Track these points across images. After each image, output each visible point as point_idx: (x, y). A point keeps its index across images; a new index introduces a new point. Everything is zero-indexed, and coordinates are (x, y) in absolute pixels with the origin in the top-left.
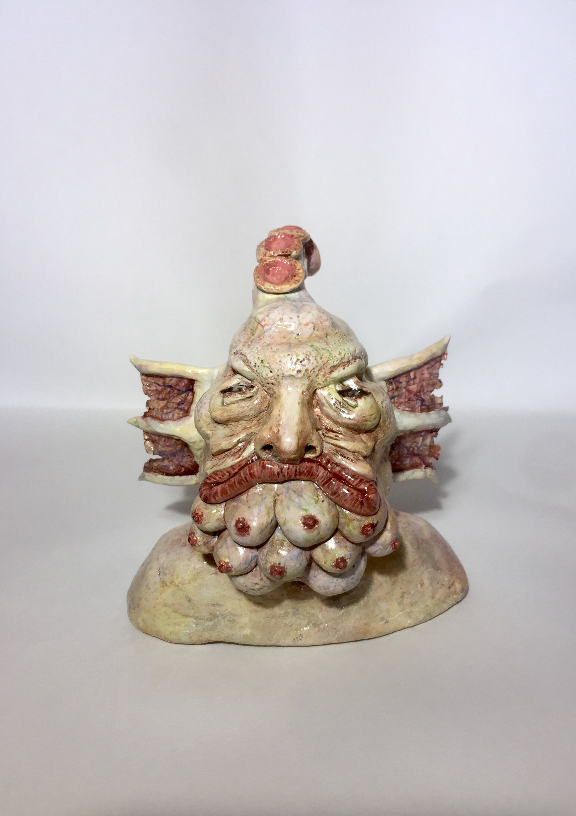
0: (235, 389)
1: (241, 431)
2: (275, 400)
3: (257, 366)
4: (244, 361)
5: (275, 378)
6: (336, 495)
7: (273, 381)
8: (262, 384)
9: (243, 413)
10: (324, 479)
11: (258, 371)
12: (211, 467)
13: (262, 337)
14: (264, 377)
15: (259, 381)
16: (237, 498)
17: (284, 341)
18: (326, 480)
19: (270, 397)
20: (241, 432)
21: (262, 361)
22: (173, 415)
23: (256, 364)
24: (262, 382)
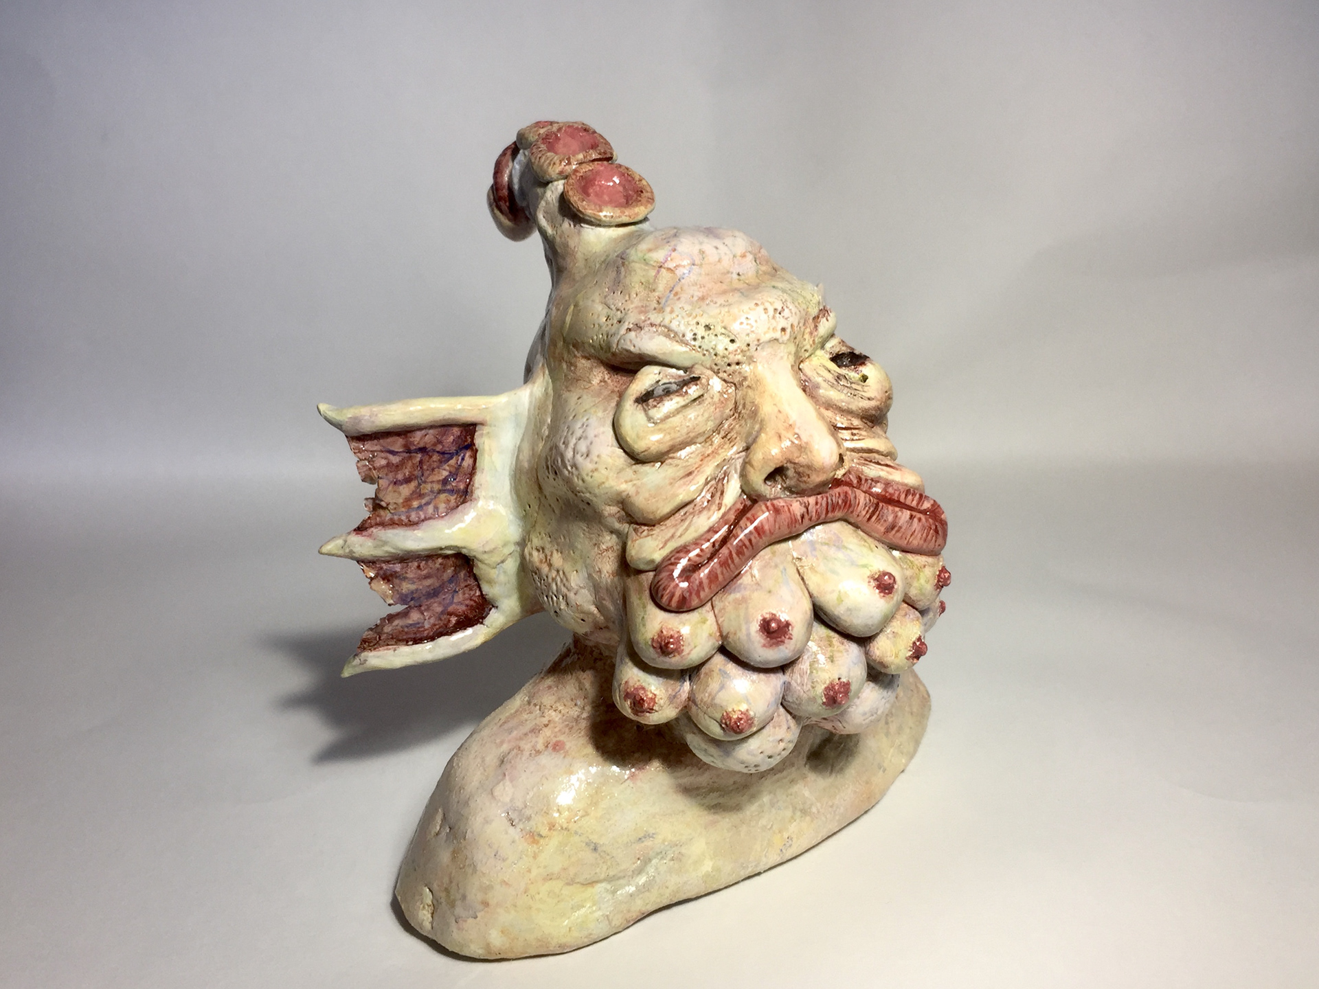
0: (659, 391)
1: (701, 463)
2: (750, 391)
3: (699, 337)
4: (667, 336)
5: (742, 351)
6: (896, 529)
7: (739, 357)
8: (716, 368)
9: (696, 430)
10: (869, 508)
11: (704, 347)
12: (661, 546)
13: (677, 289)
14: (721, 354)
15: (708, 366)
16: (733, 586)
17: (724, 287)
18: (872, 509)
19: (736, 388)
20: (701, 465)
21: (708, 327)
22: (436, 508)
23: (695, 334)
24: (716, 364)
